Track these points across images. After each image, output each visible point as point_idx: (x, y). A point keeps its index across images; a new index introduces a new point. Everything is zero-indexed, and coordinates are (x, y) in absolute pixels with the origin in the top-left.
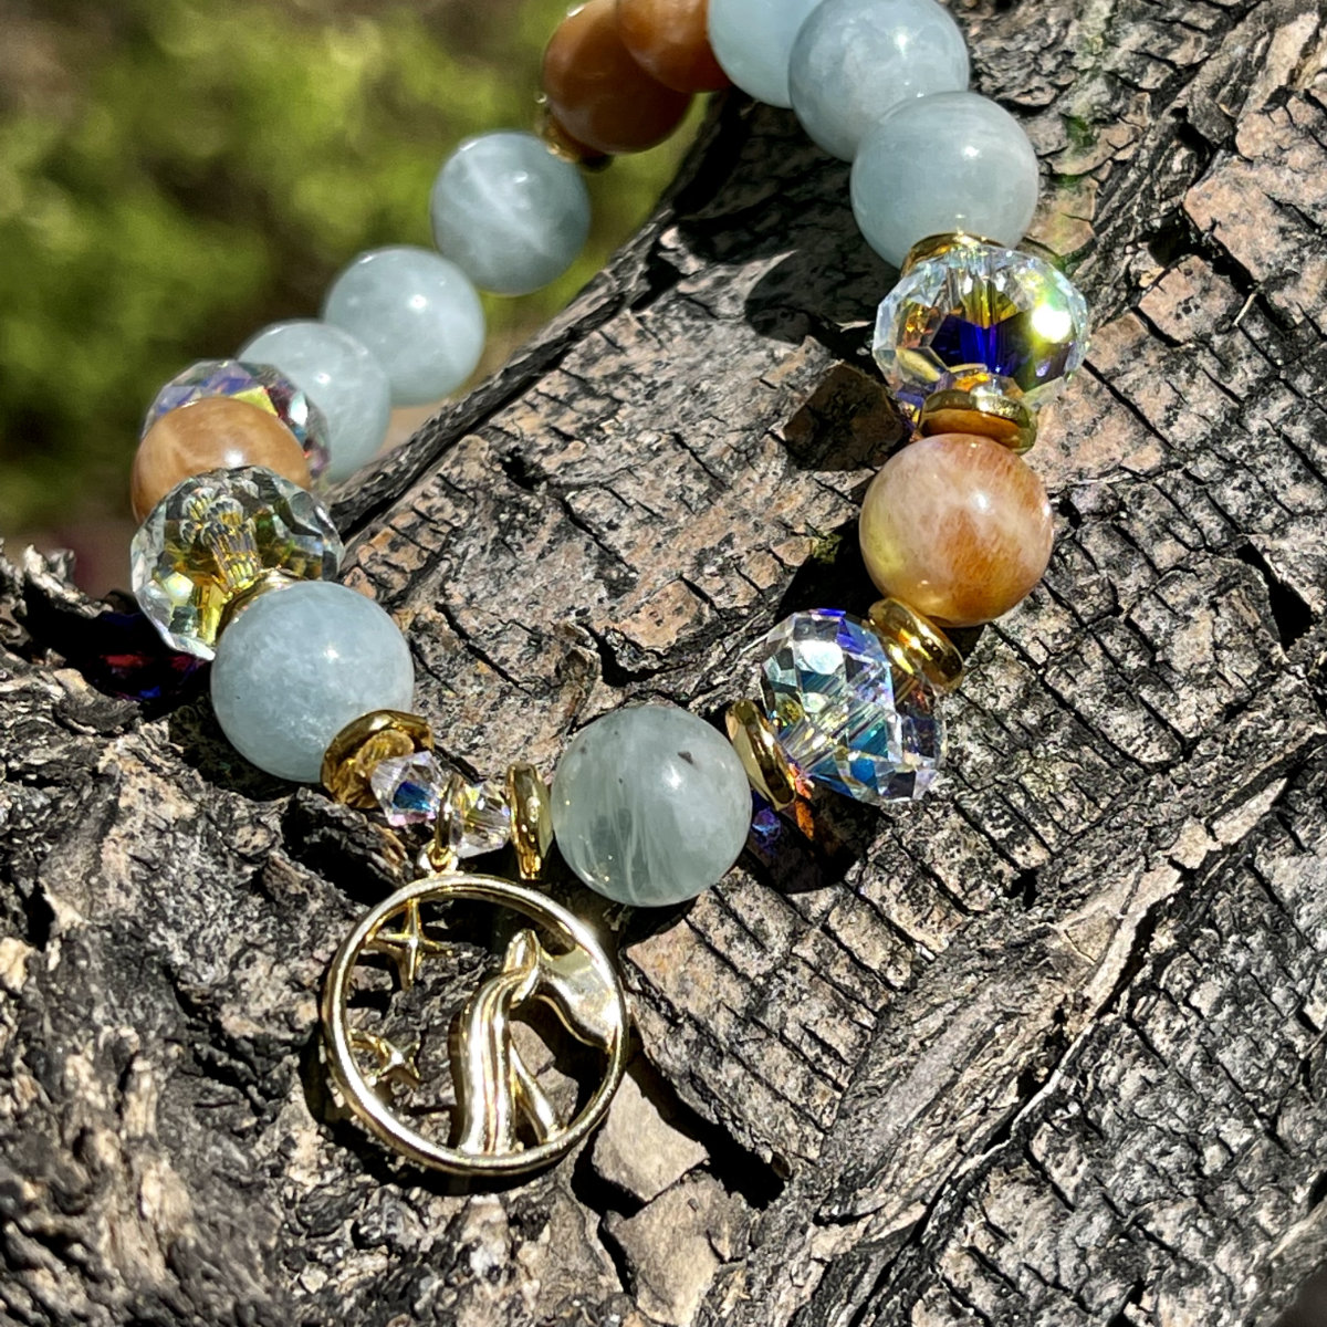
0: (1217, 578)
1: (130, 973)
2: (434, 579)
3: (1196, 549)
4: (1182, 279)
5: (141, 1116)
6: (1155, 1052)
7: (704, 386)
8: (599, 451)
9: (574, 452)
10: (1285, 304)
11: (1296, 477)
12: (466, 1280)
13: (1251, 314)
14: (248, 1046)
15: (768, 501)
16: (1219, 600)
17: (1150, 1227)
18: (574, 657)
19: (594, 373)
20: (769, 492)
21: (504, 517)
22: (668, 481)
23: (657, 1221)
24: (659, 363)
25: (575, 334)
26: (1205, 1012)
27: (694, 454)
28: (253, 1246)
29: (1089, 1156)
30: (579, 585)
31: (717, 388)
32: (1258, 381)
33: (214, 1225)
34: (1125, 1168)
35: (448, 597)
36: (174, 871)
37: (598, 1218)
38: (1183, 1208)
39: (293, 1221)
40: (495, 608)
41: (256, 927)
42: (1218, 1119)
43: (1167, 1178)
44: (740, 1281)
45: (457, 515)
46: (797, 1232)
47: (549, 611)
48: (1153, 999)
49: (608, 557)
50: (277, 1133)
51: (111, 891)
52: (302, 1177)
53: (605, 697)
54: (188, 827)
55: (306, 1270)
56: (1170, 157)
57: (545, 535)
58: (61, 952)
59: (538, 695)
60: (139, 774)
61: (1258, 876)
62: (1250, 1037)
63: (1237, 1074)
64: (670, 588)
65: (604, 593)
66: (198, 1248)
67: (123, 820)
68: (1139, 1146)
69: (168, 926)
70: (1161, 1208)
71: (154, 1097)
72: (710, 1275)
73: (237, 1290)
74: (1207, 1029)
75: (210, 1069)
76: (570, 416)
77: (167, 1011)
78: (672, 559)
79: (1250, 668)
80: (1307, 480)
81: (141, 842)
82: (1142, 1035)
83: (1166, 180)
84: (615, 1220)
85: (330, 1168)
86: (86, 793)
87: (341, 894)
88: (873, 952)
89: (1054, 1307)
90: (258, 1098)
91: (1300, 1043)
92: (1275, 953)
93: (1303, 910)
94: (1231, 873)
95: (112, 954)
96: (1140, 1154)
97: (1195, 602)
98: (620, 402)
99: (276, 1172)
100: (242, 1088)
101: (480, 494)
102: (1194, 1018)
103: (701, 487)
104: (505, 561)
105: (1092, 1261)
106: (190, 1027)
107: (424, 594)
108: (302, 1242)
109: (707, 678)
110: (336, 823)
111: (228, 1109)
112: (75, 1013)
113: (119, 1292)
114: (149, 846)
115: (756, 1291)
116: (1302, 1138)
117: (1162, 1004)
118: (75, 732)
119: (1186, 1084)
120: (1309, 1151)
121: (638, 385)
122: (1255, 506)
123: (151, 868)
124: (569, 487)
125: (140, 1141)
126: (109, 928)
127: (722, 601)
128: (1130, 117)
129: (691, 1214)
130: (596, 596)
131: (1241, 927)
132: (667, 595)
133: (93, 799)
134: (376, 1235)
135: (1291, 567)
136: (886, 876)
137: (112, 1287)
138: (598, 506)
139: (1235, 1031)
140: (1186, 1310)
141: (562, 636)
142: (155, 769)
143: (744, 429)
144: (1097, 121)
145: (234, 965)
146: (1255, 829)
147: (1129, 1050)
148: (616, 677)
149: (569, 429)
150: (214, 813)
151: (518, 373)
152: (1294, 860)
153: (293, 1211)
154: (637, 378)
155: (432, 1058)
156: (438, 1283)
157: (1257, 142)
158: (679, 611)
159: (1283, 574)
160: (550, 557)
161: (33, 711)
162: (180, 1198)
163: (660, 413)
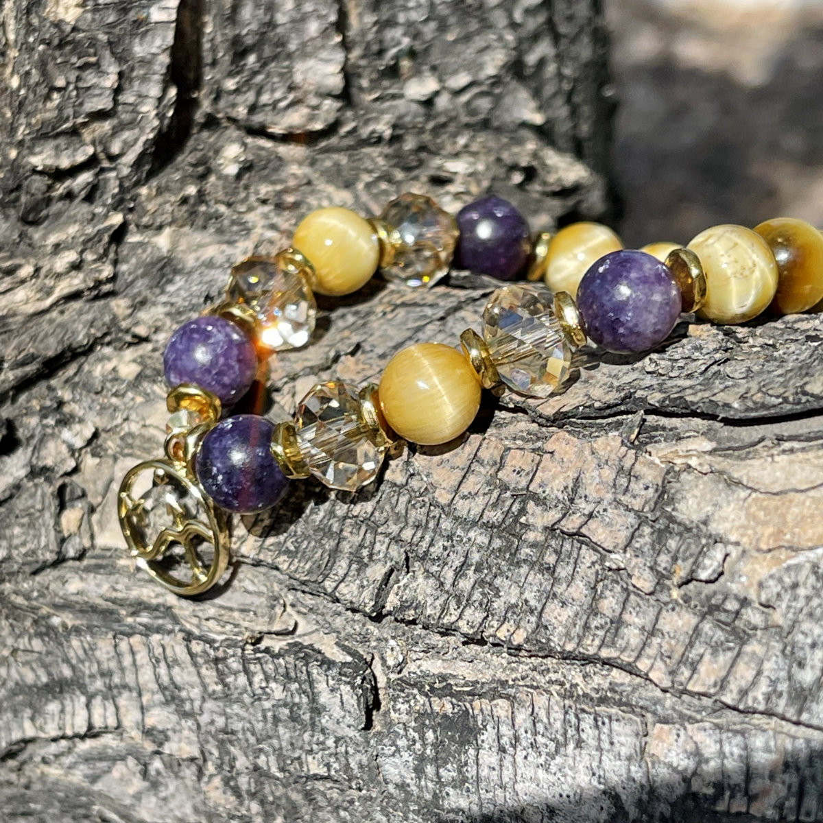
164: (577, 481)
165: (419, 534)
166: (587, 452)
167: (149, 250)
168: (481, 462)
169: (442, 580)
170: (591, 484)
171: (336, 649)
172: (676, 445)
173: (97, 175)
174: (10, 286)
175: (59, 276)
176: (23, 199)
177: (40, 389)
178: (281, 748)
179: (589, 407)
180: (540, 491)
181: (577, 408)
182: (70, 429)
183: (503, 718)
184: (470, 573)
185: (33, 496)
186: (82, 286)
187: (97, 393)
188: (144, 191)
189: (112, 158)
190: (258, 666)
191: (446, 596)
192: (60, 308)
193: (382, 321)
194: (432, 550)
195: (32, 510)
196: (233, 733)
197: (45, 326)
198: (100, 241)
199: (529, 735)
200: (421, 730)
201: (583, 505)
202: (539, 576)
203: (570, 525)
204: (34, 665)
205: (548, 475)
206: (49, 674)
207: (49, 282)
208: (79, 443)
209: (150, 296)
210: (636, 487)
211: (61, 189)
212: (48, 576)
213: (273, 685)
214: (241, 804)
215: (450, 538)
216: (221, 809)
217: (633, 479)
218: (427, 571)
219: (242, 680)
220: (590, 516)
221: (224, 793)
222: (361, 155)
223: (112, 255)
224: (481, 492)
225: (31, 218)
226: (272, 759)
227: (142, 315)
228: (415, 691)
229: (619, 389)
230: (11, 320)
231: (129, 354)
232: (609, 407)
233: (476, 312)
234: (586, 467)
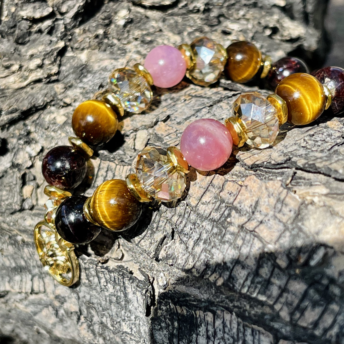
164: (257, 203)
165: (180, 220)
166: (264, 188)
167: (76, 60)
168: (213, 186)
169: (188, 245)
170: (264, 205)
171: (138, 272)
172: (309, 188)
173: (54, 22)
174: (7, 74)
175: (31, 71)
176: (17, 32)
177: (20, 124)
178: (112, 316)
179: (270, 163)
180: (238, 205)
181: (263, 163)
182: (30, 146)
183: (209, 322)
184: (201, 244)
185: (12, 177)
186: (42, 77)
187: (46, 129)
188: (77, 31)
189: (62, 14)
190: (103, 275)
191: (188, 254)
192: (31, 86)
193: (183, 104)
194: (185, 229)
195: (11, 184)
196: (93, 304)
197: (23, 95)
198: (52, 55)
199: (221, 333)
200: (172, 320)
201: (258, 216)
202: (233, 251)
203: (250, 226)
204: (9, 258)
205: (243, 197)
206: (16, 263)
207: (27, 74)
208: (34, 154)
209: (74, 83)
210: (285, 210)
211: (36, 28)
212: (18, 215)
213: (109, 285)
214: (95, 337)
215: (194, 224)
216: (86, 339)
217: (284, 206)
218: (181, 240)
219: (96, 280)
220: (261, 222)
221: (88, 332)
222: (189, 18)
223: (58, 62)
224: (212, 202)
225: (20, 41)
226: (109, 319)
227: (70, 93)
228: (170, 301)
229: (285, 155)
230: (6, 91)
231: (63, 111)
232: (278, 164)
233: (228, 103)
234: (262, 195)
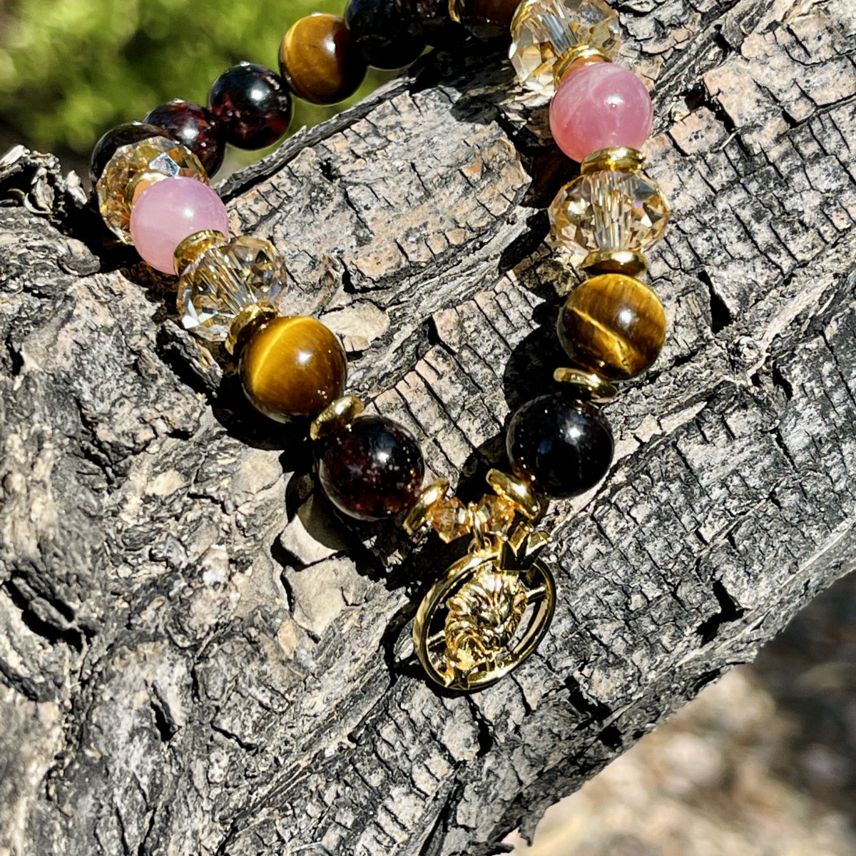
0: (683, 286)
1: (59, 399)
2: (271, 222)
3: (675, 269)
4: (697, 119)
5: (43, 471)
6: (606, 537)
7: (435, 139)
8: (372, 166)
9: (359, 164)
10: (751, 142)
11: (739, 237)
12: (199, 585)
13: (731, 145)
14: (107, 446)
15: (451, 207)
16: (681, 298)
17: (594, 632)
18: (328, 274)
19: (382, 123)
20: (452, 202)
21: (314, 194)
22: (402, 188)
23: (314, 576)
24: (416, 123)
25: (380, 100)
26: (639, 521)
27: (418, 176)
28: (87, 546)
29: (562, 586)
30: (343, 237)
31: (441, 142)
32: (728, 182)
33: (69, 532)
34: (583, 597)
35: (275, 232)
36: (94, 352)
37: (282, 568)
38: (616, 625)
39: (119, 541)
40: (298, 242)
41: (129, 387)
42: (642, 580)
43: (608, 606)
44: (356, 616)
45: (291, 190)
46: (395, 597)
47: (324, 249)
48: (607, 508)
49: (361, 224)
50: (120, 495)
51: (59, 357)
52: (127, 519)
53: (342, 298)
54: (108, 331)
55: (121, 566)
56: (708, 51)
57: (331, 206)
58: (22, 382)
59: (308, 292)
60: (87, 299)
61: (679, 453)
62: (666, 539)
63: (656, 558)
64: (388, 246)
65: (354, 243)
66: (54, 540)
67: (74, 321)
68: (594, 587)
69: (85, 379)
70: (602, 623)
71: (52, 463)
72: (339, 610)
73: (71, 564)
74: (640, 530)
75: (88, 454)
76: (363, 144)
77: (73, 422)
78: (394, 231)
79: (692, 337)
80: (745, 240)
81: (80, 334)
82: (599, 527)
83: (703, 63)
84: (290, 571)
85: (143, 517)
86: (59, 304)
87: (176, 378)
88: (459, 457)
89: (533, 664)
90: (111, 475)
91: (695, 548)
92: (686, 496)
93: (706, 476)
94: (662, 447)
95: (51, 388)
96: (593, 591)
97: (669, 298)
98: (390, 141)
99: (115, 514)
100: (103, 468)
101: (305, 180)
102: (632, 523)
103: (419, 194)
104: (309, 218)
105: (558, 643)
106: (83, 432)
107: (265, 229)
108: (122, 552)
109: (397, 297)
110: (180, 341)
111: (93, 477)
112: (22, 414)
113: (11, 556)
114: (84, 337)
115: (364, 624)
116: (694, 601)
117: (613, 512)
118: (66, 272)
119: (624, 558)
120: (697, 609)
121: (403, 133)
122: (713, 251)
123: (84, 349)
124: (350, 183)
125: (38, 482)
126: (53, 375)
127: (413, 257)
128: (687, 26)
129: (334, 576)
130: (350, 244)
131: (665, 477)
132: (386, 249)
133: (61, 308)
134: (160, 555)
135: (724, 287)
136: (473, 418)
137: (8, 552)
138: (361, 196)
139: (657, 534)
140: (609, 681)
141: (326, 262)
142: (97, 297)
143: (448, 166)
144: (671, 25)
145: (113, 405)
146: (682, 426)
147: (590, 531)
148: (349, 289)
149: (359, 152)
150: (124, 328)
151: (347, 117)
152: (702, 446)
153: (120, 536)
154: (403, 129)
155: (206, 471)
156: (183, 584)
157: (754, 50)
158: (390, 259)
159: (718, 290)
160: (331, 220)
161: (46, 258)
162: (52, 514)
163: (409, 150)
